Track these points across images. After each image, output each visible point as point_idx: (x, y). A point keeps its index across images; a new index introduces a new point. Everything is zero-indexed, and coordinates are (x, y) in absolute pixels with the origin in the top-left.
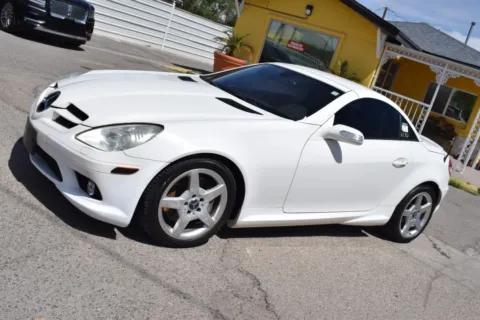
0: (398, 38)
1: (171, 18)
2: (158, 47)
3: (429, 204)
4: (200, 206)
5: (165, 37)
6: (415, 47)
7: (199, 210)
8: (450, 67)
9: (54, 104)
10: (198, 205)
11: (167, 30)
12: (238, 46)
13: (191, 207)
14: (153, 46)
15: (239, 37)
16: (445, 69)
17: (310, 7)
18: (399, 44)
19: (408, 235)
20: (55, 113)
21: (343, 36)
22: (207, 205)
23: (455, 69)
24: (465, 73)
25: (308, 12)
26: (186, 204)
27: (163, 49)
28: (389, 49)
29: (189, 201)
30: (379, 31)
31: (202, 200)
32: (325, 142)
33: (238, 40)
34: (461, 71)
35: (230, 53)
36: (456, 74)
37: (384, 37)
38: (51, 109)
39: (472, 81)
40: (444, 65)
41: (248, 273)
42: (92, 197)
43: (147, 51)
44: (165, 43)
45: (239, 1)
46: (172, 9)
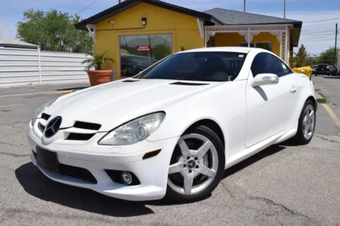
0: (212, 21)
1: (40, 59)
2: (37, 83)
3: (312, 112)
4: (197, 164)
5: (40, 74)
6: (222, 24)
7: (197, 167)
8: (252, 29)
9: (61, 126)
10: (194, 164)
11: (40, 69)
12: (103, 61)
13: (190, 167)
14: (34, 83)
15: (101, 55)
16: (249, 31)
17: (144, 19)
18: (213, 24)
19: (308, 138)
20: (65, 133)
21: (173, 31)
22: (202, 161)
23: (255, 29)
24: (262, 29)
25: (144, 23)
26: (185, 166)
27: (41, 83)
28: (207, 30)
29: (186, 163)
30: (198, 20)
31: (196, 158)
32: (254, 89)
33: (101, 57)
34: (259, 29)
35: (98, 68)
36: (257, 32)
37: (202, 23)
38: (60, 131)
39: (268, 33)
40: (247, 29)
41: (257, 198)
42: (132, 184)
43: (32, 88)
44: (41, 79)
45: (92, 30)
46: (38, 52)
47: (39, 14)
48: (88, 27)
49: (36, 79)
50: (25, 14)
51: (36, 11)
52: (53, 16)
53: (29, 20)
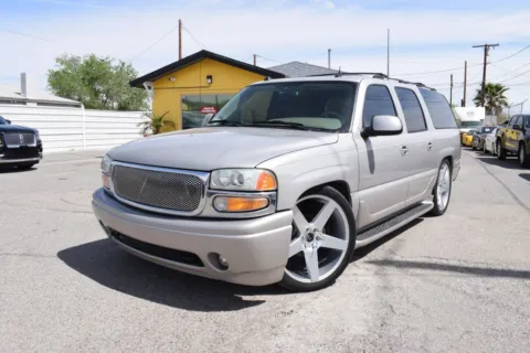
1: (84, 119)
2: (81, 149)
5: (84, 137)
11: (84, 131)
12: (162, 124)
14: (77, 149)
15: (160, 116)
17: (210, 77)
25: (209, 81)
33: (160, 120)
43: (76, 154)
44: (85, 143)
45: (150, 88)
46: (82, 111)
47: (74, 60)
48: (145, 84)
49: (80, 143)
50: (58, 60)
51: (70, 56)
52: (91, 62)
53: (63, 67)
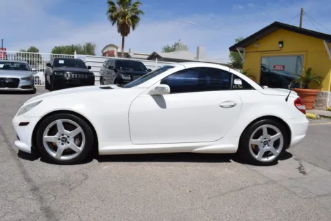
48: (238, 49)
